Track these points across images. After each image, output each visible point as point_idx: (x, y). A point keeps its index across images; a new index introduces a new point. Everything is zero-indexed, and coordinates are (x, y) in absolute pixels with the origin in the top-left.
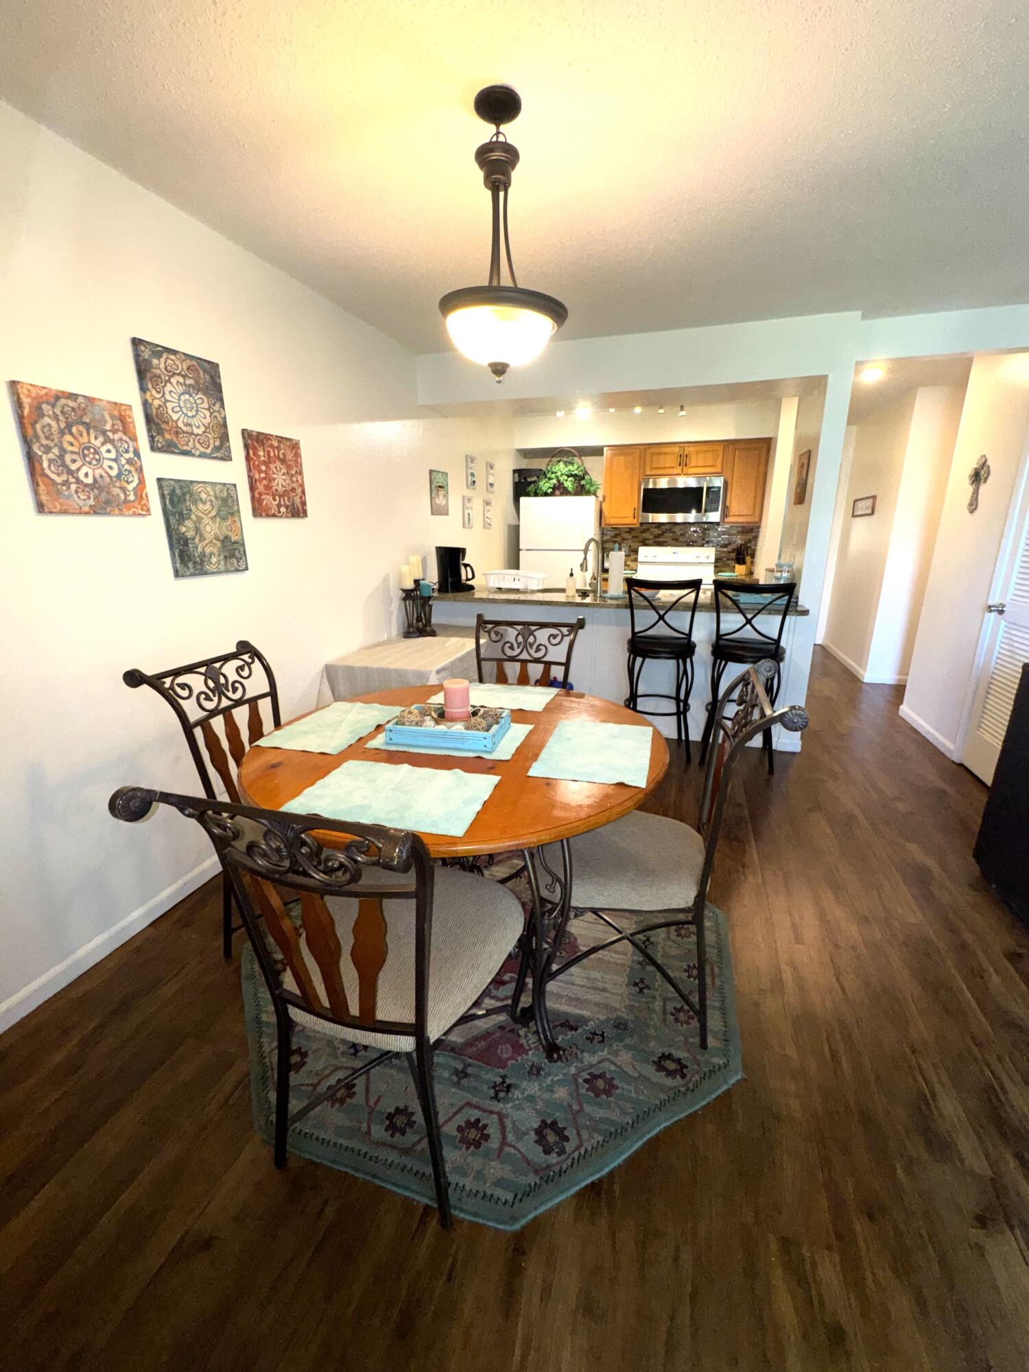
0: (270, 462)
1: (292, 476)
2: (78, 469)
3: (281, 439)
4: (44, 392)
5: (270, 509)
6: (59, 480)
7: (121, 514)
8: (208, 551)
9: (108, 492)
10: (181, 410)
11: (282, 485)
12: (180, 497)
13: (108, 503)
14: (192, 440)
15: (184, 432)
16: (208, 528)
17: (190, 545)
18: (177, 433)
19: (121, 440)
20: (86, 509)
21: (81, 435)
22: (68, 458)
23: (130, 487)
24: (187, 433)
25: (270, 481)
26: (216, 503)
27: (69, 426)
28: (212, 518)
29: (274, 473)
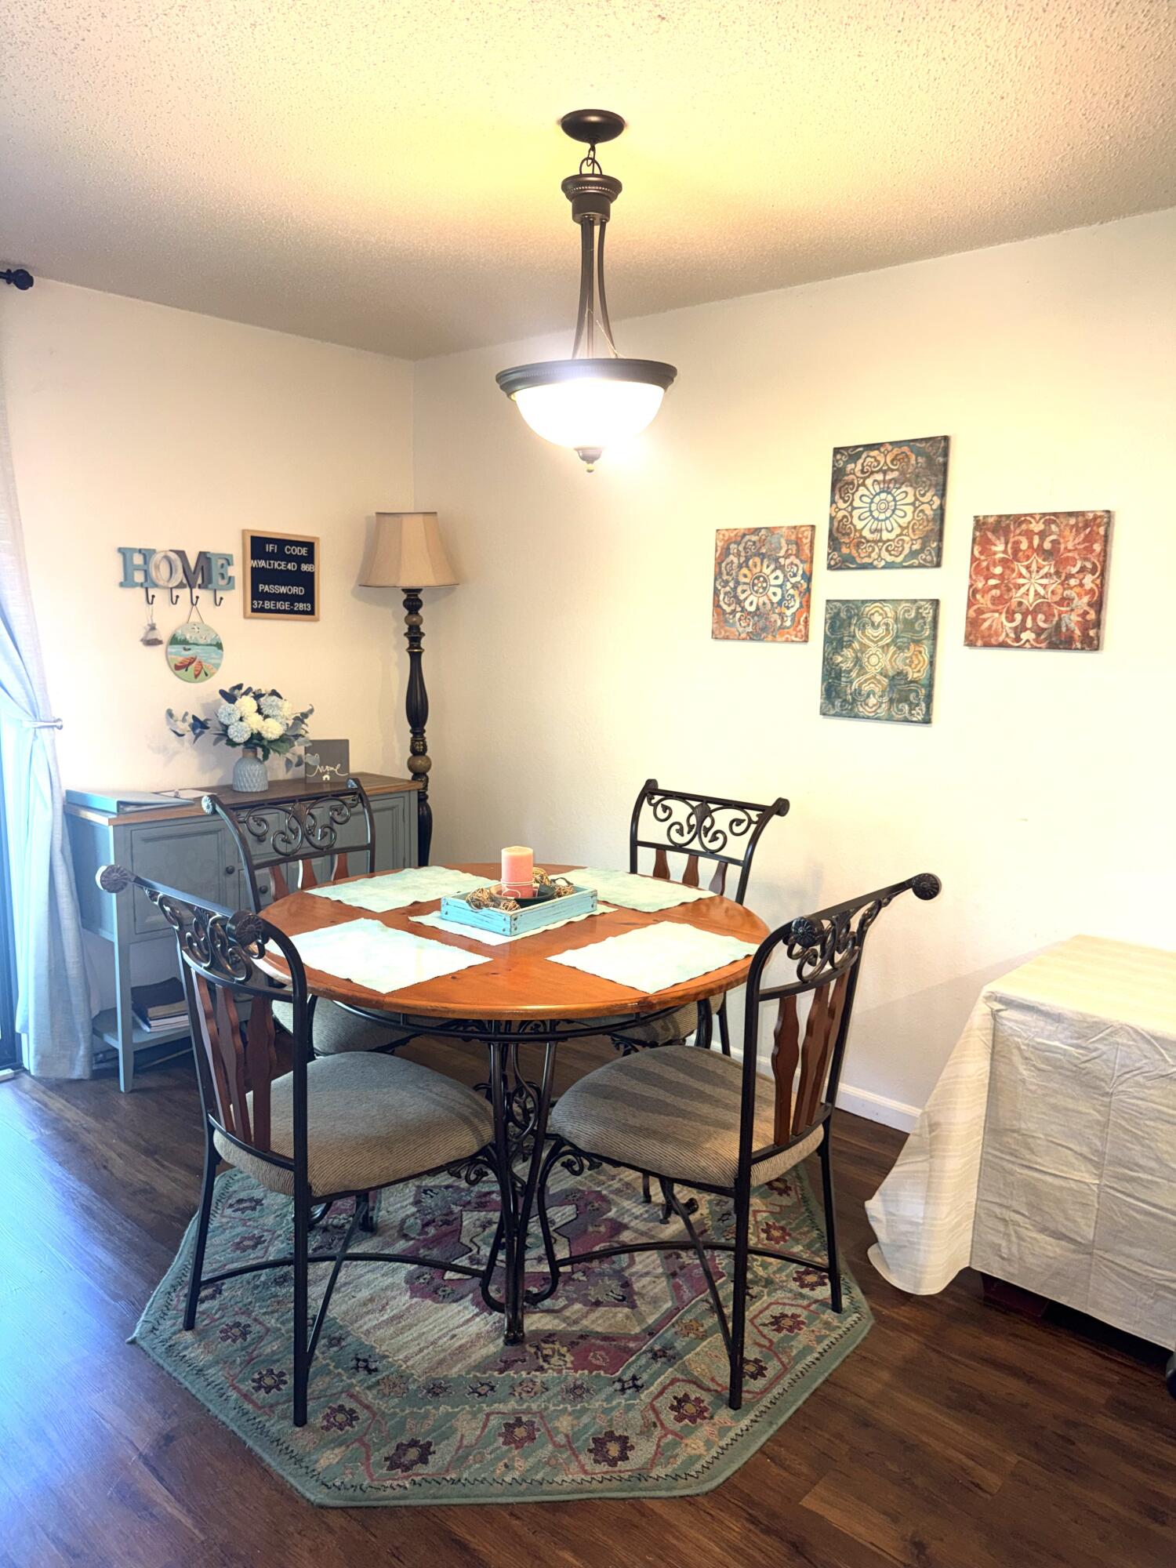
0: (1016, 557)
1: (1070, 576)
2: (746, 599)
3: (1051, 518)
4: (735, 533)
5: (997, 635)
6: (728, 609)
7: (774, 641)
8: (866, 688)
9: (766, 619)
10: (871, 515)
11: (1037, 593)
12: (844, 620)
13: (763, 629)
14: (877, 550)
15: (868, 541)
16: (874, 660)
17: (843, 679)
18: (858, 545)
19: (792, 563)
20: (744, 635)
21: (755, 566)
22: (739, 589)
23: (789, 613)
24: (873, 541)
25: (1009, 590)
26: (893, 627)
27: (747, 560)
28: (883, 647)
29: (1021, 576)
